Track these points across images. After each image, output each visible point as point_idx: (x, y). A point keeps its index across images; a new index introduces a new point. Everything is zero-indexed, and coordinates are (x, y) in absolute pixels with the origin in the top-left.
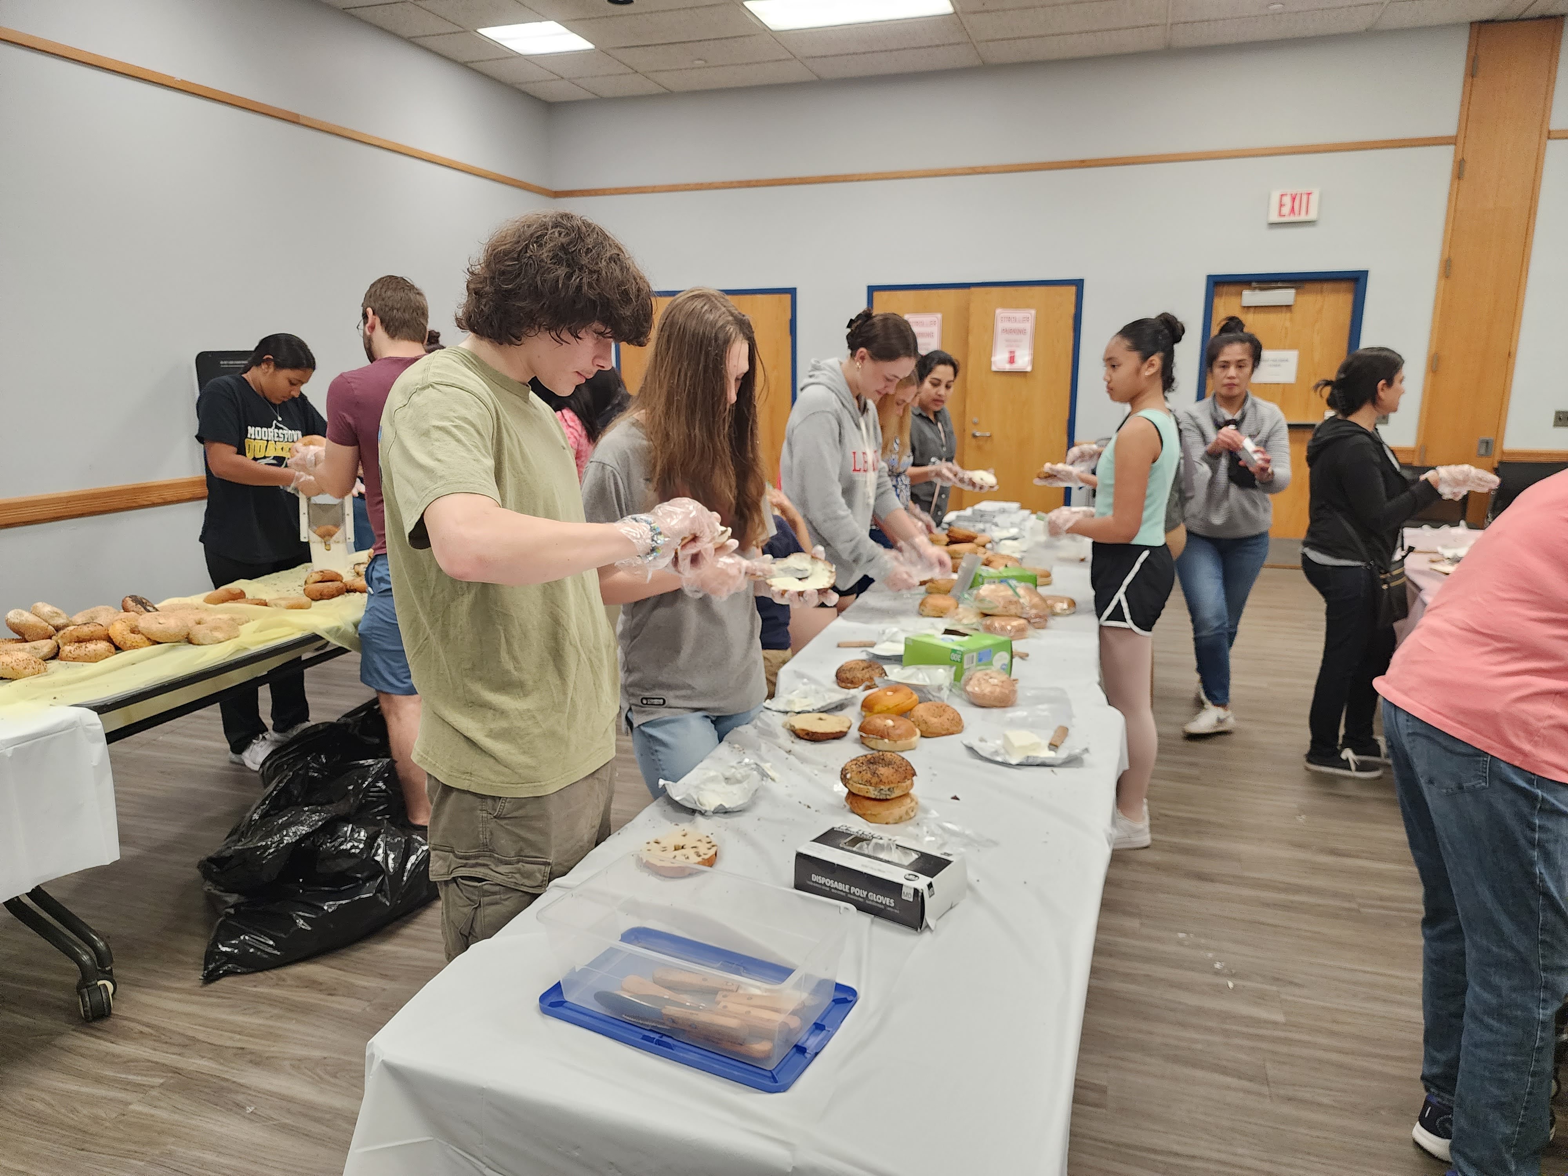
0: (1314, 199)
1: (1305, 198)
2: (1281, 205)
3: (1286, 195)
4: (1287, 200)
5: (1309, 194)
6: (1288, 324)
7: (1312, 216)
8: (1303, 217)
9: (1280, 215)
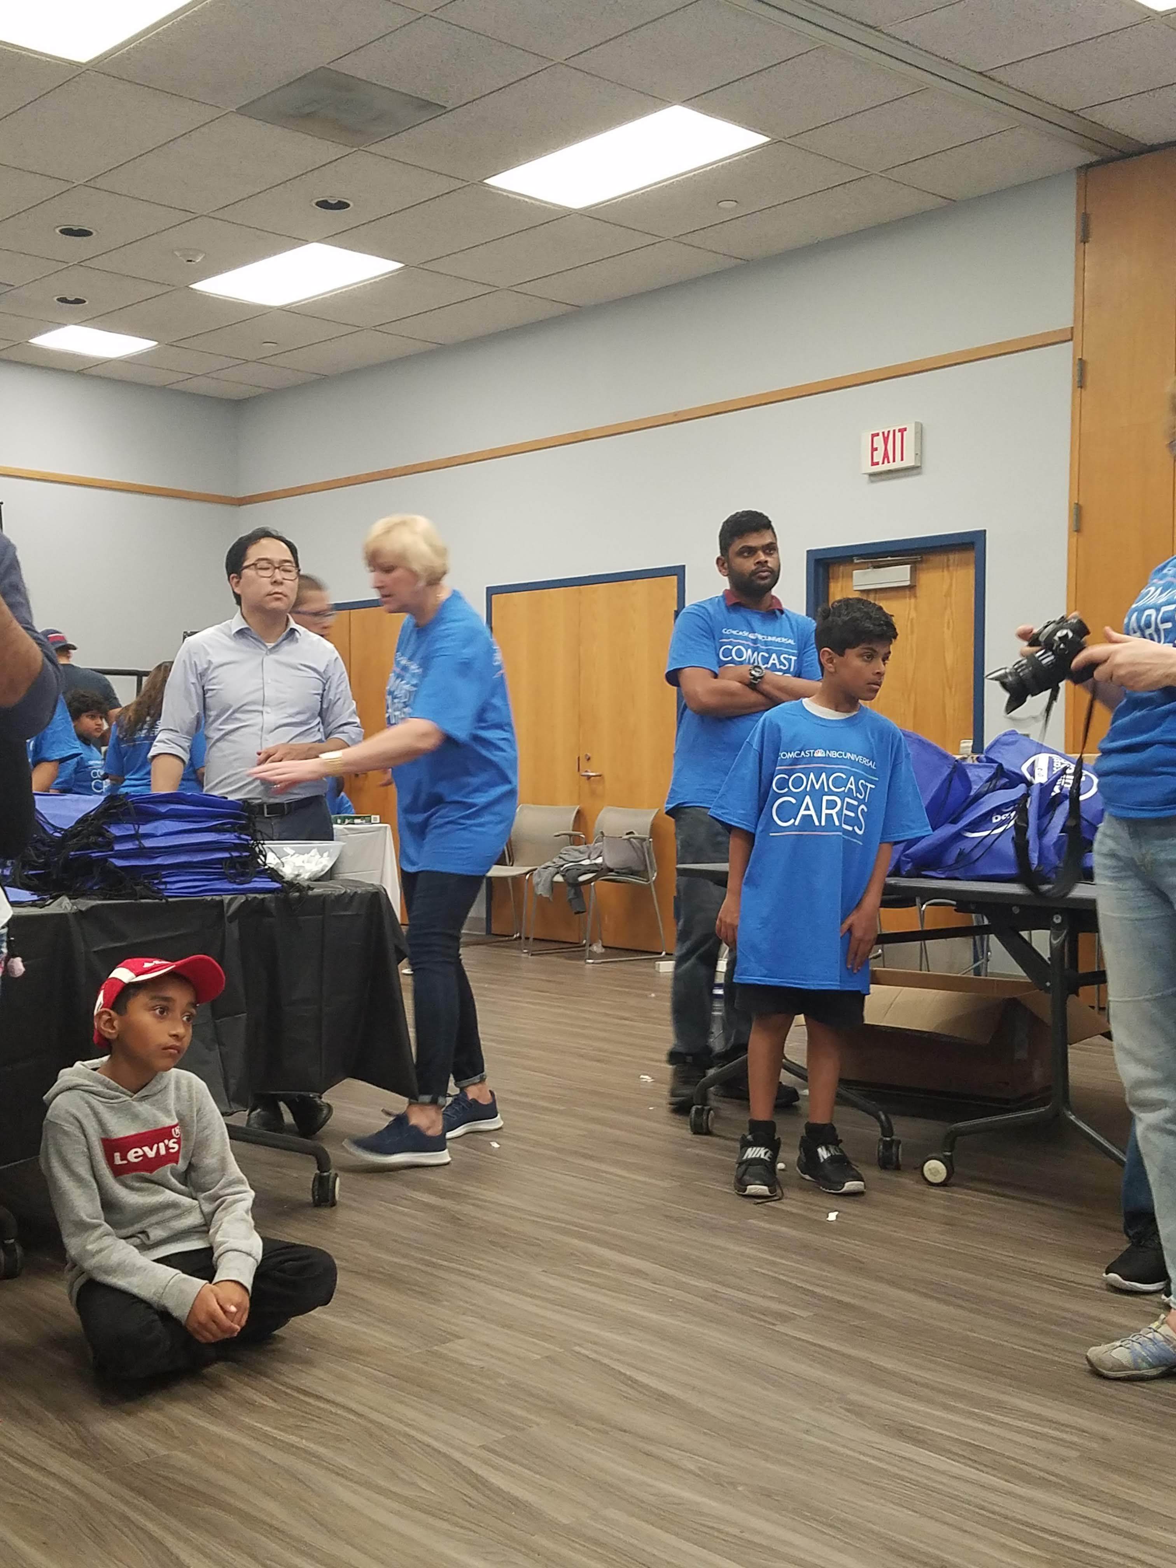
0: (909, 436)
1: (898, 435)
2: (874, 450)
3: (878, 435)
4: (879, 442)
5: (902, 431)
6: (913, 614)
7: (909, 461)
8: (899, 464)
9: (874, 464)
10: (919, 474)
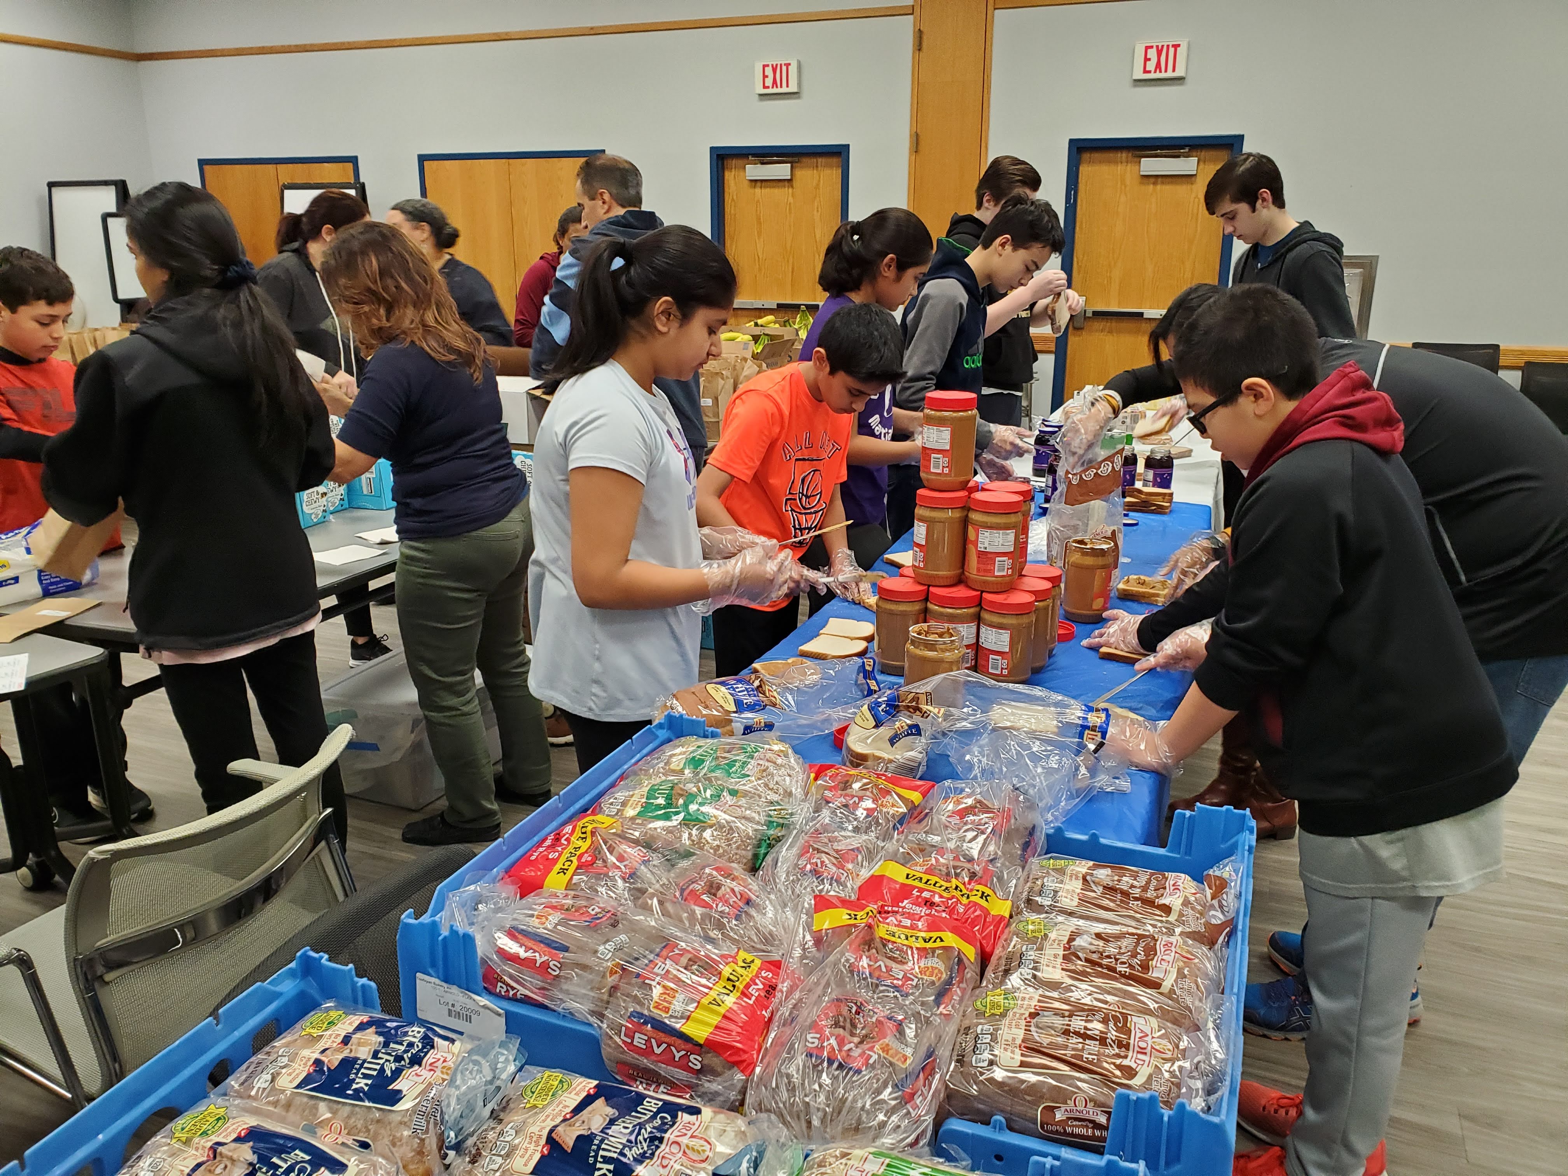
0: (793, 69)
2: (765, 77)
3: (768, 66)
4: (769, 71)
5: (788, 65)
7: (793, 88)
8: (784, 90)
9: (765, 86)
10: (799, 98)
